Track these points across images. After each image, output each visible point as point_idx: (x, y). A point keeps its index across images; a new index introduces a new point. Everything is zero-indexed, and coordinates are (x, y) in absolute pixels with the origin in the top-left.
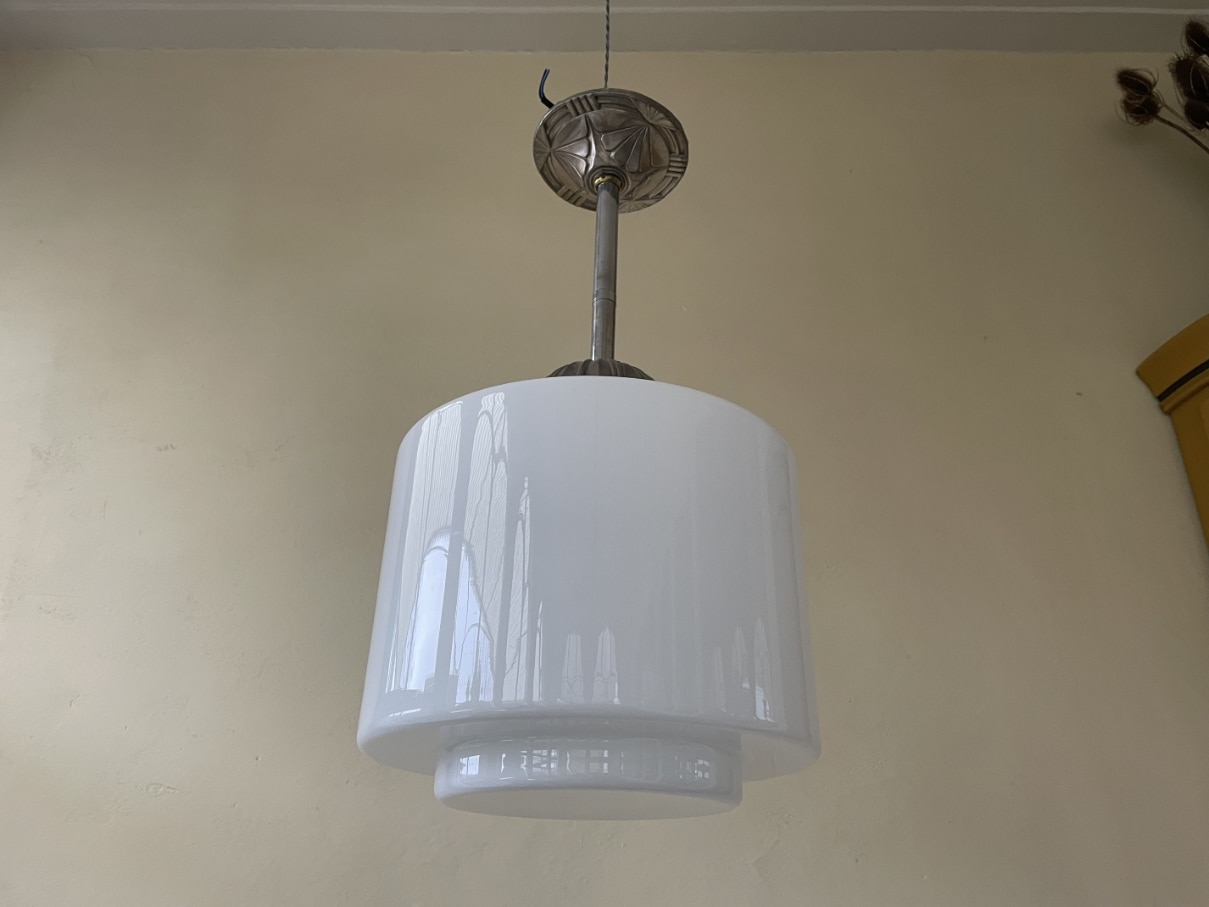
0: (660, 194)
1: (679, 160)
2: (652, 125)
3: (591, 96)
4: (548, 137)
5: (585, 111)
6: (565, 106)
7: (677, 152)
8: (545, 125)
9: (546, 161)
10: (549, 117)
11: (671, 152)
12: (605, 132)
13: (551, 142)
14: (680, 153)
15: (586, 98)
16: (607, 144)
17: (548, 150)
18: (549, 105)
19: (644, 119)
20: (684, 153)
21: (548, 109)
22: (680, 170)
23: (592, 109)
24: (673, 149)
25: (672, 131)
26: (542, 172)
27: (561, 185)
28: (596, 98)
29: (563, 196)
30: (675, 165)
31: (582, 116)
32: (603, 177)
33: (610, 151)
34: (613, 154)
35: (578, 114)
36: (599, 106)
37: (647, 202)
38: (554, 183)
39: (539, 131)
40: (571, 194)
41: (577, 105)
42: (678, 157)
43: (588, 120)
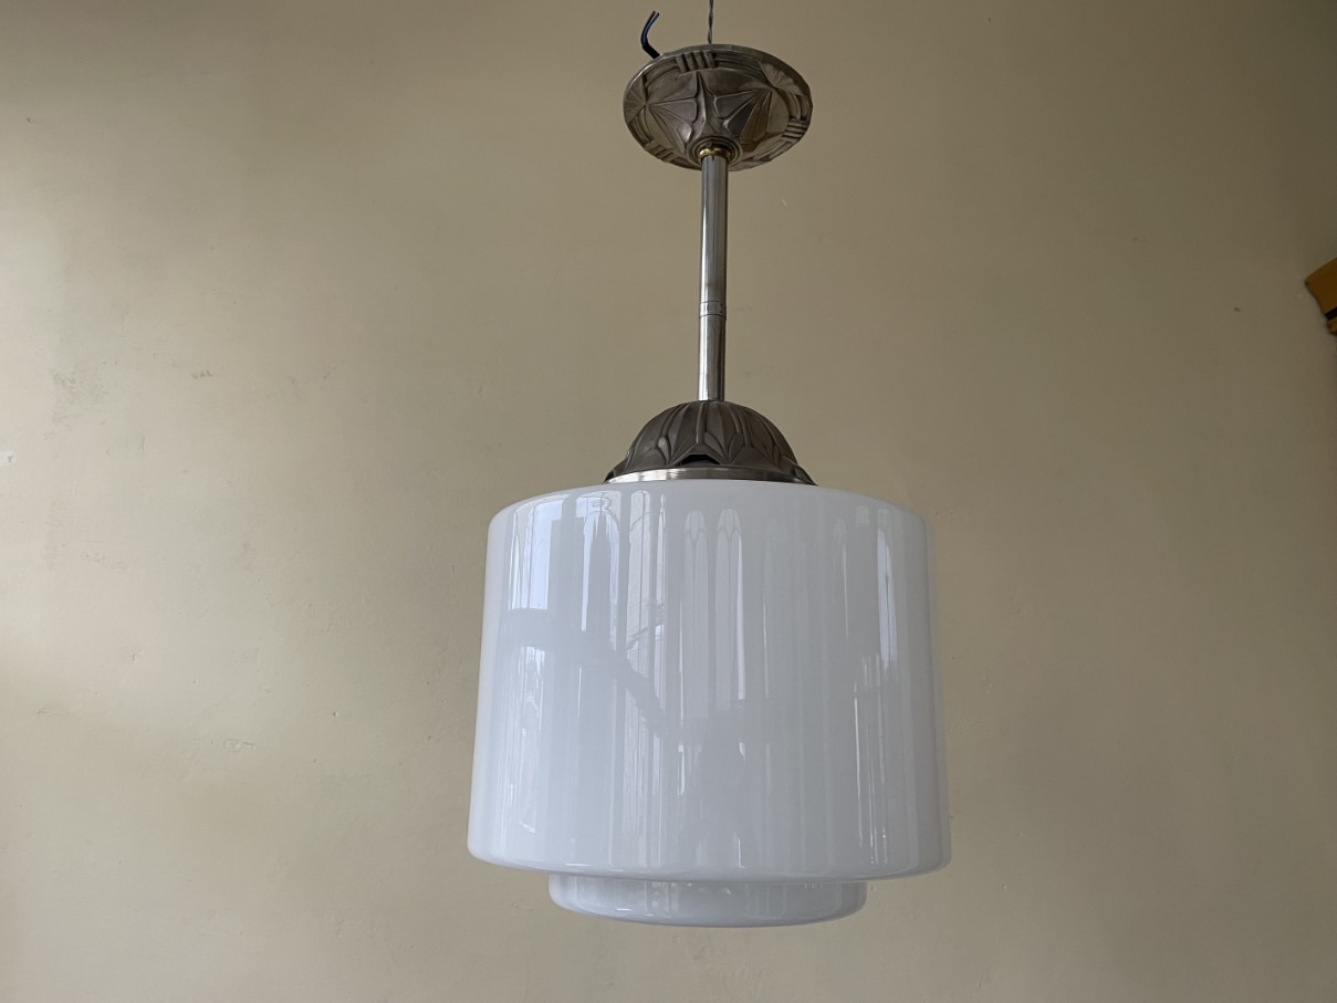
0: (767, 156)
1: (799, 125)
2: (777, 89)
3: (708, 53)
4: (646, 90)
5: (697, 67)
6: (674, 60)
7: (798, 117)
8: (644, 77)
9: (638, 115)
10: (651, 70)
11: (791, 117)
12: (718, 93)
13: (647, 95)
14: (802, 118)
15: (702, 54)
16: (720, 109)
17: (643, 103)
18: (654, 54)
19: (767, 82)
20: (806, 120)
21: (651, 58)
22: (798, 136)
23: (706, 66)
24: (794, 114)
25: (798, 97)
26: (630, 126)
27: (651, 139)
28: (714, 55)
29: (651, 152)
30: (793, 129)
31: (694, 73)
32: (711, 148)
33: (723, 119)
34: (726, 122)
35: (688, 70)
36: (716, 64)
37: (750, 164)
38: (642, 137)
39: (637, 82)
40: (660, 149)
41: (690, 61)
42: (798, 122)
43: (700, 80)
